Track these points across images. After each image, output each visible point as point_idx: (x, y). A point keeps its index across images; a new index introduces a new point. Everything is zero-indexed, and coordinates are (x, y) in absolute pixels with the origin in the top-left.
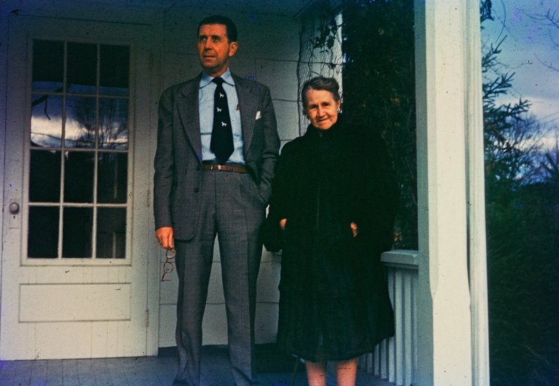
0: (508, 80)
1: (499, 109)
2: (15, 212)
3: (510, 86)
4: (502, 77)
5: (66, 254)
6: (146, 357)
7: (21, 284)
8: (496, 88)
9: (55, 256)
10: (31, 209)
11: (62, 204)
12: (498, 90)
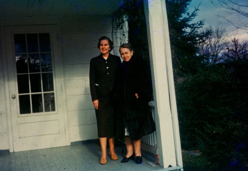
0: (202, 22)
1: (200, 34)
2: (14, 98)
3: (203, 24)
4: (200, 21)
5: (34, 112)
6: (66, 146)
7: (19, 124)
8: (198, 26)
9: (30, 112)
10: (20, 96)
11: (30, 94)
12: (199, 26)
